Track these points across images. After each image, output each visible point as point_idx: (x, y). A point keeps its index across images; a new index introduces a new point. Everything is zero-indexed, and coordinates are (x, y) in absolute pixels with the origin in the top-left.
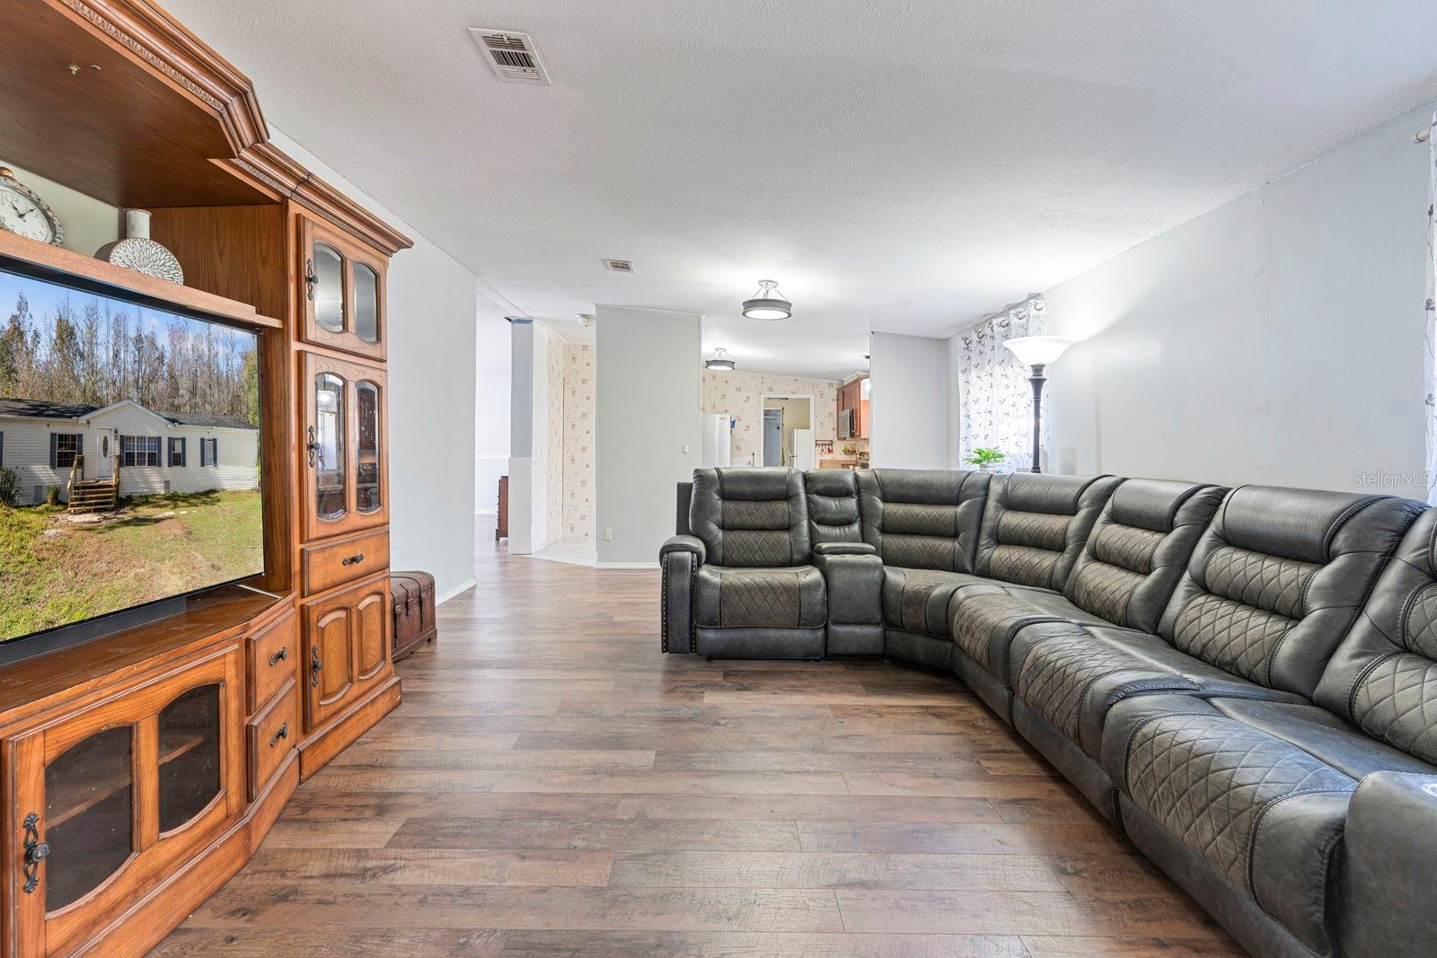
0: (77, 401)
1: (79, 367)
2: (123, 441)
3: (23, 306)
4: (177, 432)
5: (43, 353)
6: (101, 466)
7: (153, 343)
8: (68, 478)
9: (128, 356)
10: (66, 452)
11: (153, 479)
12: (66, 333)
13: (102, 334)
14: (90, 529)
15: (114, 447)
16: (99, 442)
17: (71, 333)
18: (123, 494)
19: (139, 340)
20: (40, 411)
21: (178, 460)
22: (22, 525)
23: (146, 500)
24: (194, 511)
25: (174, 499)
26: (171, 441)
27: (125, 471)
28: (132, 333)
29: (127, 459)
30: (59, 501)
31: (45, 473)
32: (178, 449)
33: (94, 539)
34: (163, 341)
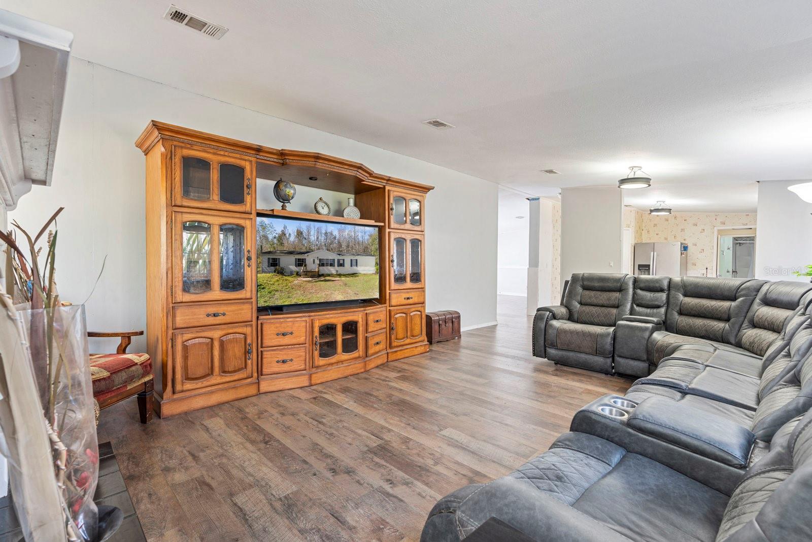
0: (304, 250)
1: (304, 242)
2: (320, 260)
3: (285, 227)
4: (341, 257)
5: (292, 239)
6: (312, 266)
7: (332, 234)
8: (302, 269)
9: (322, 238)
10: (300, 263)
11: (333, 270)
12: (299, 233)
13: (312, 233)
14: (309, 282)
15: (317, 262)
16: (312, 260)
17: (302, 233)
18: (320, 273)
19: (326, 234)
20: (291, 253)
21: (341, 265)
22: (286, 280)
23: (329, 275)
24: (348, 279)
25: (340, 275)
26: (339, 260)
27: (321, 268)
28: (324, 232)
29: (322, 265)
30: (298, 274)
31: (294, 268)
32: (342, 262)
33: (310, 284)
34: (336, 233)
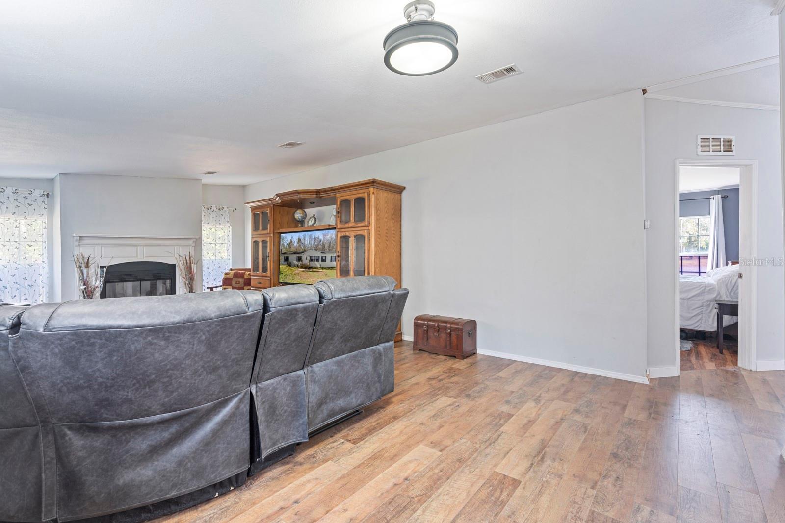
0: (301, 251)
1: (302, 246)
2: (310, 257)
3: (292, 237)
4: (324, 255)
5: (295, 244)
6: (306, 261)
7: (318, 238)
8: (300, 263)
9: (312, 242)
10: (299, 259)
11: (317, 264)
12: (299, 240)
13: (306, 239)
14: (303, 271)
15: (309, 258)
16: (305, 257)
17: (300, 240)
18: (310, 266)
19: (315, 238)
20: (295, 253)
21: (324, 260)
22: (292, 270)
23: (315, 268)
24: (328, 271)
25: (322, 268)
26: (322, 257)
27: (311, 262)
28: (313, 237)
29: (311, 260)
30: (298, 266)
31: (296, 262)
32: (324, 258)
33: (304, 273)
34: (321, 237)
